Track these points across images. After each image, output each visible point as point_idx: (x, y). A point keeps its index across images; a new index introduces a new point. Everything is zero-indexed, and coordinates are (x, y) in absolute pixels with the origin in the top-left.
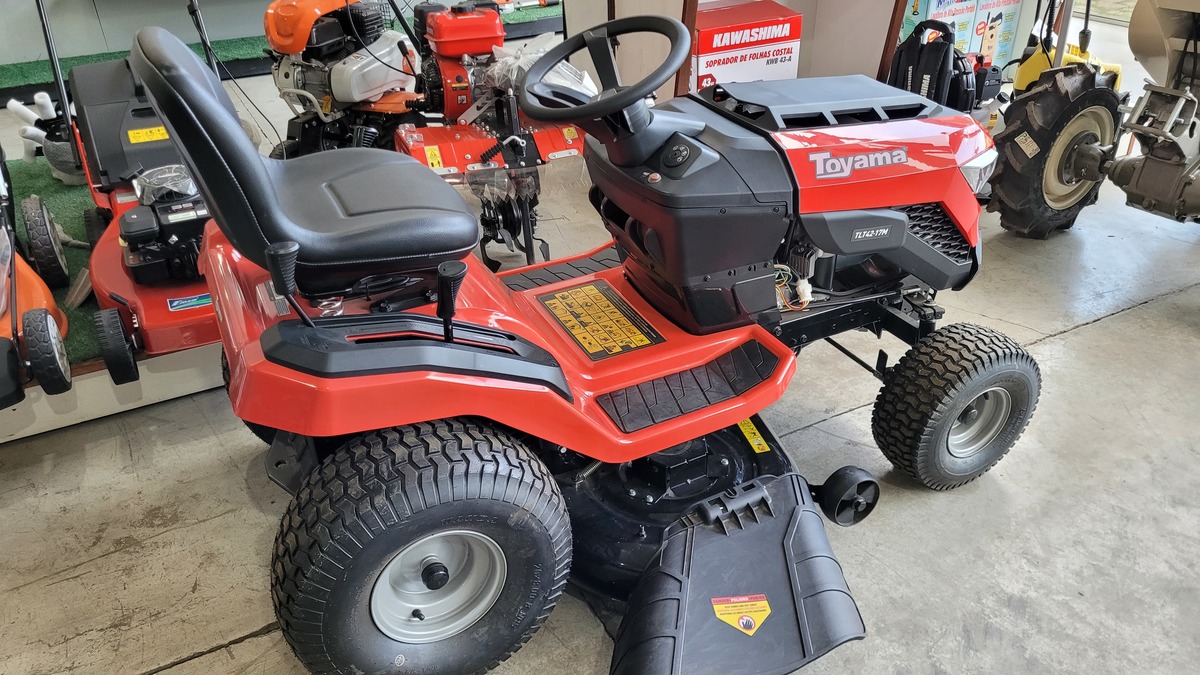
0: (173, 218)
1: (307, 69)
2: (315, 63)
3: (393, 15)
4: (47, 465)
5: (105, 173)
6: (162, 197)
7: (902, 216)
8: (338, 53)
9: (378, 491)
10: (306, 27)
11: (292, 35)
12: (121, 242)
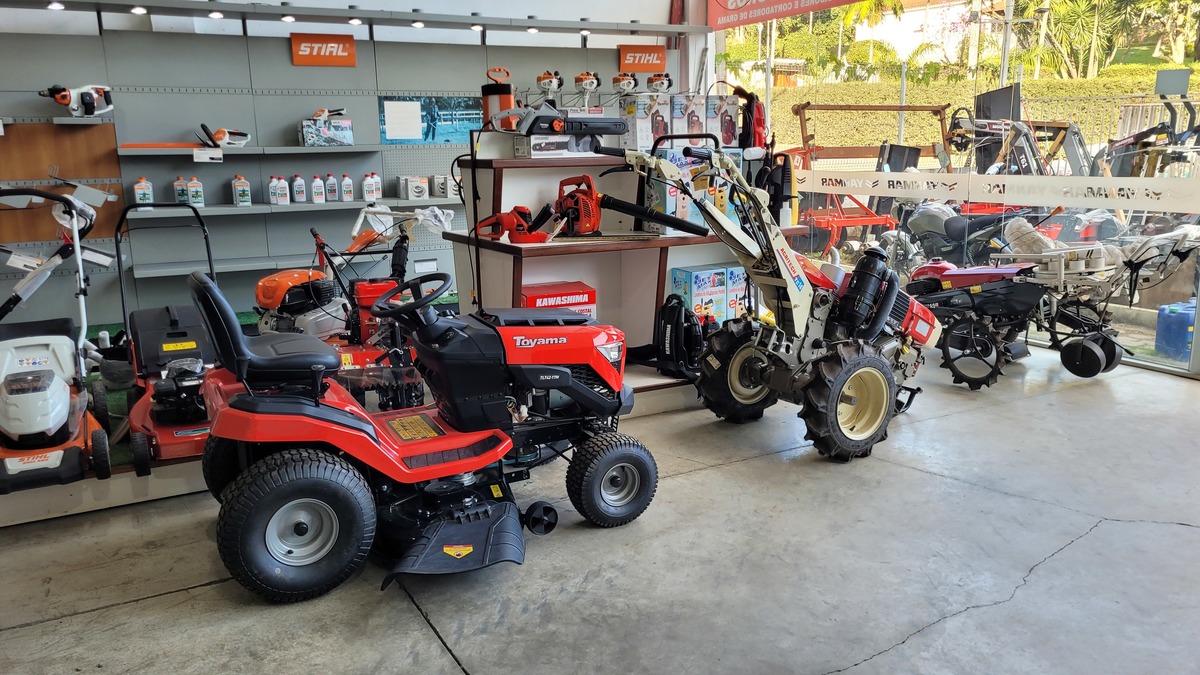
0: (186, 384)
1: (280, 319)
2: (285, 315)
3: (341, 290)
4: (87, 527)
5: (145, 367)
6: (180, 374)
7: (568, 371)
8: (303, 309)
9: (274, 469)
10: (281, 293)
11: (272, 297)
12: (151, 400)
